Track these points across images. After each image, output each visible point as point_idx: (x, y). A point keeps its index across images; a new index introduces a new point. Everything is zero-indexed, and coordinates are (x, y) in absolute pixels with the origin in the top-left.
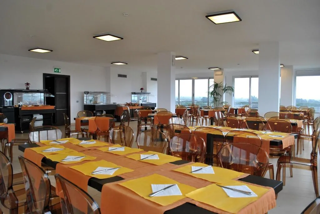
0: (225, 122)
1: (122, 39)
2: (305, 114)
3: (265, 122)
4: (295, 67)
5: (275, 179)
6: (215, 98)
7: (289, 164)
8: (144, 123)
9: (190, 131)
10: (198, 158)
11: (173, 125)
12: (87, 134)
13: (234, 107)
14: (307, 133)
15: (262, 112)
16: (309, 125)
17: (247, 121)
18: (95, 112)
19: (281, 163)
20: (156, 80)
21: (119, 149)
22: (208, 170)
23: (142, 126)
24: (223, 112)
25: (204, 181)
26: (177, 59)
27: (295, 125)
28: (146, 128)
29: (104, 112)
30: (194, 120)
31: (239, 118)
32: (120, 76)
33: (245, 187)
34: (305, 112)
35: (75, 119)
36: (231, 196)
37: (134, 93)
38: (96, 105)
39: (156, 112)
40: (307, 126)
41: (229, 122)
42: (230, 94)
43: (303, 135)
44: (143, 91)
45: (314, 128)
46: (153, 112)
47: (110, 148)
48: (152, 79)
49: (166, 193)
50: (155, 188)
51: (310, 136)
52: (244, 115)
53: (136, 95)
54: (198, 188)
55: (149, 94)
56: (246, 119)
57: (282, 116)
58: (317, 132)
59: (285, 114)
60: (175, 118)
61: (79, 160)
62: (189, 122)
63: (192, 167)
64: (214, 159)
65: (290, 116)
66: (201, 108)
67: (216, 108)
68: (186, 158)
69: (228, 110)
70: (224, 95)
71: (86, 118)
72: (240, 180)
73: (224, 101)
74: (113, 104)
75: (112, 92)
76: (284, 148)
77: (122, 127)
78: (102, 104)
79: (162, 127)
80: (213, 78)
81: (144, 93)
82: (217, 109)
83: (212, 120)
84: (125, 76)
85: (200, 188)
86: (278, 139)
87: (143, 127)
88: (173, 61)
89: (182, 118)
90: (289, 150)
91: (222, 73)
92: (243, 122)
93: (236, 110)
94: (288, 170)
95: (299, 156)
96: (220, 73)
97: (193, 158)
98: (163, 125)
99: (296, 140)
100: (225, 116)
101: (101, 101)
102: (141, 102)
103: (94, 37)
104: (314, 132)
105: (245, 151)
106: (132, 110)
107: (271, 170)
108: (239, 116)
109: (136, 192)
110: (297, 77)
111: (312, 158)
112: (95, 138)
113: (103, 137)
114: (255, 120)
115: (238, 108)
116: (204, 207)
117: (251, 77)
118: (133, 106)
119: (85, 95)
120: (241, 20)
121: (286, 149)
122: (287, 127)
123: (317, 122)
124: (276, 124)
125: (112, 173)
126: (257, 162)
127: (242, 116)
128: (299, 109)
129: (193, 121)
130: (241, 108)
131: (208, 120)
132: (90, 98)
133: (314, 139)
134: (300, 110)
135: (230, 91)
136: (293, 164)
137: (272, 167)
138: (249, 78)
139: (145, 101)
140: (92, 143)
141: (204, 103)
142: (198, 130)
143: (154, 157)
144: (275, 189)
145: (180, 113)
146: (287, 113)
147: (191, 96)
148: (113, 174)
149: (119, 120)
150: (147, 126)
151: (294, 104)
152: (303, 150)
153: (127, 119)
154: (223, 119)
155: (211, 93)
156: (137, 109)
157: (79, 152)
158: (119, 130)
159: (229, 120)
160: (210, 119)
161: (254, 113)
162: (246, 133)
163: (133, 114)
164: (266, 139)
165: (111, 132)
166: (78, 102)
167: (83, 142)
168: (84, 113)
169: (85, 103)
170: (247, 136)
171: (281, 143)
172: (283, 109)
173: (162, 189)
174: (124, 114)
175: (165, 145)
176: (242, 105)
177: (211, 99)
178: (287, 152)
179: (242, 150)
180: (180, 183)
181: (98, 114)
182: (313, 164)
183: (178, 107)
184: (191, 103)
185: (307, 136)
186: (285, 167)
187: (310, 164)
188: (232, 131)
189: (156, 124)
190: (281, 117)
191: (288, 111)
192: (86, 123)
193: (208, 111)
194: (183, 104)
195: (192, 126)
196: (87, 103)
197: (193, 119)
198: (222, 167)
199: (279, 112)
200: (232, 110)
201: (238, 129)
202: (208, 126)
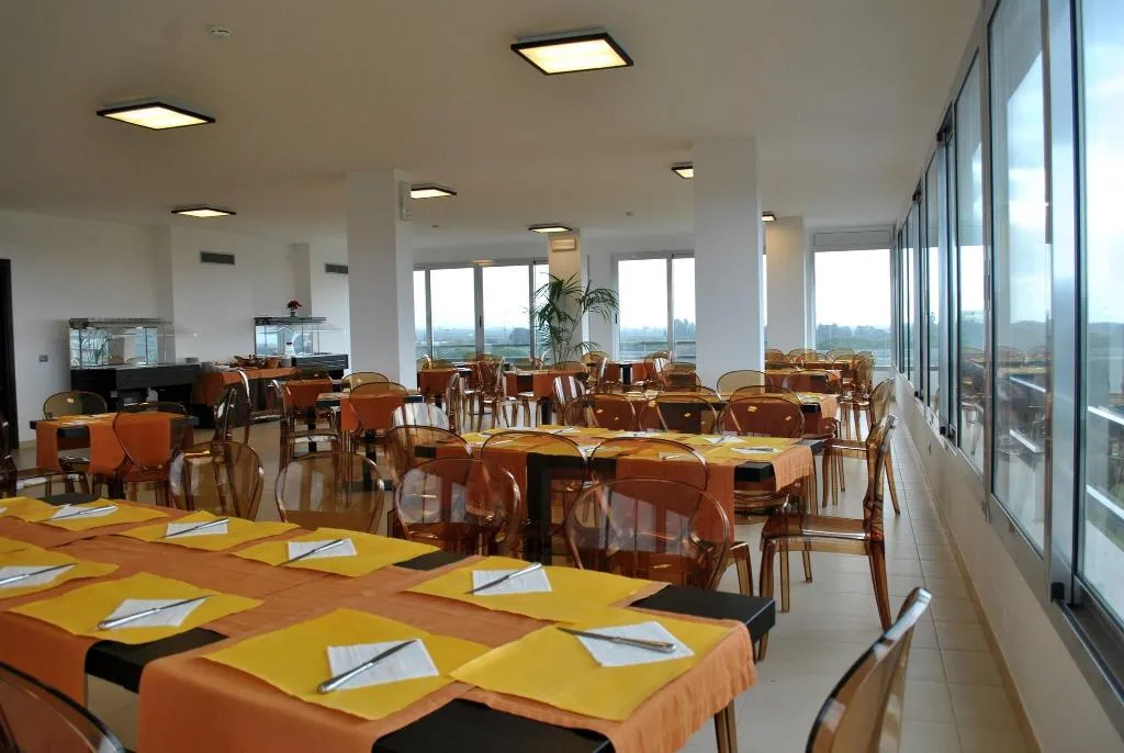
0: (589, 411)
1: (210, 120)
2: (844, 375)
3: (719, 406)
4: (811, 223)
5: (756, 593)
6: (552, 328)
7: (800, 539)
8: (306, 427)
9: (469, 449)
10: (498, 540)
11: (407, 432)
12: (84, 482)
13: (620, 358)
14: (853, 437)
15: (709, 374)
16: (857, 408)
17: (660, 405)
18: (114, 395)
19: (775, 537)
20: (342, 270)
21: (207, 529)
22: (528, 581)
23: (298, 440)
24: (581, 377)
25: (515, 620)
26: (416, 195)
27: (812, 410)
28: (313, 446)
29: (153, 396)
30: (487, 409)
31: (633, 395)
32: (207, 258)
33: (655, 627)
34: (844, 369)
35: (33, 425)
36: (607, 664)
37: (266, 321)
38: (119, 368)
39: (347, 385)
40: (852, 412)
41: (600, 411)
42: (606, 317)
43: (841, 442)
44: (297, 313)
45: (872, 417)
46: (337, 389)
47: (173, 528)
48: (331, 268)
49: (382, 675)
50: (339, 658)
51: (860, 444)
52: (653, 386)
53: (270, 329)
54: (494, 645)
55: (319, 321)
56: (657, 397)
57: (773, 385)
58: (881, 430)
59: (783, 376)
60: (416, 405)
61: (50, 579)
62: (468, 418)
63: (475, 572)
64: (556, 540)
65: (798, 384)
66: (507, 367)
67: (557, 366)
68: (459, 543)
69: (598, 371)
70: (585, 318)
71: (81, 421)
72: (638, 604)
73: (586, 339)
74: (184, 363)
75: (179, 319)
76: (778, 489)
77: (221, 448)
78: (141, 364)
79: (370, 440)
80: (544, 261)
81: (304, 320)
82: (561, 368)
83: (548, 406)
84: (228, 259)
85: (500, 645)
86: (758, 459)
87: (301, 443)
88: (401, 204)
89: (444, 405)
90: (799, 492)
91: (576, 244)
92: (648, 408)
93: (627, 368)
94: (795, 557)
95: (830, 512)
96: (567, 243)
97: (480, 542)
98: (373, 431)
99: (819, 459)
100: (588, 392)
101: (140, 352)
102: (291, 352)
103: (101, 113)
104: (873, 428)
105: (650, 506)
106: (258, 385)
107: (743, 563)
108: (638, 387)
109: (272, 682)
110: (818, 255)
111: (869, 514)
112: (116, 493)
113: (148, 488)
114: (687, 401)
115: (634, 361)
116: (515, 709)
117: (671, 256)
118: (261, 367)
119: (74, 333)
120: (629, 62)
121: (786, 489)
122: (788, 418)
123: (880, 397)
124: (752, 409)
125: (177, 620)
126: (696, 539)
127: (645, 387)
128: (826, 358)
129: (482, 413)
130: (642, 361)
131: (533, 406)
132: (96, 341)
133: (872, 454)
134: (830, 361)
135: (602, 305)
136: (813, 540)
137: (743, 554)
138: (663, 262)
139: (308, 349)
140: (104, 511)
141: (521, 349)
142: (499, 444)
143: (339, 549)
144: (748, 626)
145: (433, 385)
146: (788, 372)
147: (471, 324)
148: (186, 621)
149: (207, 421)
150: (315, 439)
151: (810, 344)
152: (843, 490)
153: (241, 417)
154: (583, 403)
155: (542, 315)
156: (275, 379)
157: (48, 549)
158: (209, 459)
159: (602, 404)
160: (539, 403)
161: (684, 378)
162: (658, 446)
163: (263, 395)
164: (721, 462)
165: (177, 466)
166: (44, 359)
167: (67, 510)
168: (70, 400)
169: (74, 362)
170: (661, 455)
171: (769, 471)
172: (775, 361)
173: (365, 660)
174: (227, 399)
175: (380, 503)
176: (645, 353)
177: (543, 334)
178: (792, 501)
179: (640, 502)
180: (430, 631)
181: (129, 403)
182: (872, 533)
183: (426, 366)
184: (474, 350)
185: (851, 443)
186: (785, 549)
187: (862, 535)
188: (609, 441)
189: (349, 428)
190: (769, 388)
191: (792, 366)
192: (81, 438)
193: (531, 377)
194: (446, 354)
195: (479, 432)
196: (80, 360)
197: (482, 406)
198: (577, 567)
199: (763, 370)
200: (613, 369)
201: (630, 434)
202: (533, 428)
